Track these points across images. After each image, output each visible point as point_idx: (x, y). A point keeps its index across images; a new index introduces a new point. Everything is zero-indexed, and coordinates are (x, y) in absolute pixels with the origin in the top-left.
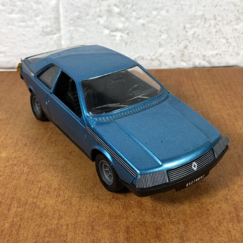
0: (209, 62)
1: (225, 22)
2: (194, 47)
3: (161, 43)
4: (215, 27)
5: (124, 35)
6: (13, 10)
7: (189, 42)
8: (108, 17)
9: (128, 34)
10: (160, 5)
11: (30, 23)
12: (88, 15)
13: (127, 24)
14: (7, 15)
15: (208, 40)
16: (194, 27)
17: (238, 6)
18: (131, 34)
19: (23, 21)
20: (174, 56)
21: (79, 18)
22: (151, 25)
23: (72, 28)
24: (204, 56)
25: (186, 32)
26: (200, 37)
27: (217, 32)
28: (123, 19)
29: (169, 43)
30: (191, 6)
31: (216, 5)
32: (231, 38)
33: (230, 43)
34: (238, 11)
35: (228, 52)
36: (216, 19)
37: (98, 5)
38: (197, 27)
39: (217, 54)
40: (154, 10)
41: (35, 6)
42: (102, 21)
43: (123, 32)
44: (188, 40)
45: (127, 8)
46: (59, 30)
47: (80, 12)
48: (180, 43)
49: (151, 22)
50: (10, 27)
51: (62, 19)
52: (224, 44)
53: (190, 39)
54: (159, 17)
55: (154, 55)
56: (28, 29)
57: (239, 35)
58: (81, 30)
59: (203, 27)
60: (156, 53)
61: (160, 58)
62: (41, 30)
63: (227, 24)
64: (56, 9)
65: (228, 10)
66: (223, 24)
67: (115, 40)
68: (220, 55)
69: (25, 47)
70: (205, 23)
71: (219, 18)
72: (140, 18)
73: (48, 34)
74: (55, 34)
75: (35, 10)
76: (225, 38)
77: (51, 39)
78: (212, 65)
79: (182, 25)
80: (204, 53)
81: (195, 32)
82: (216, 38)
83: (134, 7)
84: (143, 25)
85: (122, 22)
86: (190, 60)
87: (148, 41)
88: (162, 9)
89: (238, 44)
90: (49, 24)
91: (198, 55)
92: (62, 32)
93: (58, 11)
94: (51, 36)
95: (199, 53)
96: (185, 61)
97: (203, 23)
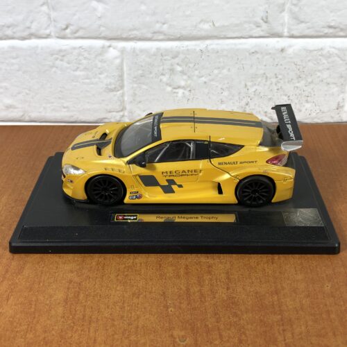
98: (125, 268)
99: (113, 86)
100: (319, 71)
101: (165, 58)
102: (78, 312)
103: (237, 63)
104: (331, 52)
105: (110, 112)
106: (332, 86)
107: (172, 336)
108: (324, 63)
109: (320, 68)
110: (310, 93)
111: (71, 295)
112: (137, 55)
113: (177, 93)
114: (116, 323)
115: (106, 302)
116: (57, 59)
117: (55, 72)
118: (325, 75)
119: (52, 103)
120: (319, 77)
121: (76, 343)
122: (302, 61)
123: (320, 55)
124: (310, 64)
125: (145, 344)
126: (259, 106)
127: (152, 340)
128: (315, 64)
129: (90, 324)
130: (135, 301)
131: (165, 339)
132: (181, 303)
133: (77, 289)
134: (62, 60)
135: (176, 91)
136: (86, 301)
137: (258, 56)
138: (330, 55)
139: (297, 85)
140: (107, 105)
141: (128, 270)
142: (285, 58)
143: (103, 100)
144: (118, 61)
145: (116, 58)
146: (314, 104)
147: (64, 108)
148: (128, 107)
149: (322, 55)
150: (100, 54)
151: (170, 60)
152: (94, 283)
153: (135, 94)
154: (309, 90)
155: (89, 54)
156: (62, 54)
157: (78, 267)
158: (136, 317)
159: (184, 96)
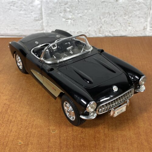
0: (112, 34)
1: (119, 15)
2: (105, 27)
3: (90, 25)
4: (114, 17)
5: (72, 21)
6: (21, 10)
7: (103, 25)
8: (64, 13)
9: (74, 21)
10: (88, 8)
11: (29, 16)
12: (55, 12)
13: (73, 16)
14: (19, 12)
15: (111, 24)
16: (105, 17)
17: (125, 8)
18: (75, 21)
19: (26, 15)
20: (95, 31)
21: (51, 13)
22: (84, 17)
23: (48, 18)
24: (110, 31)
25: (101, 20)
26: (108, 22)
27: (115, 20)
28: (71, 14)
29: (93, 25)
30: (102, 8)
31: (115, 8)
32: (122, 23)
33: (122, 25)
34: (125, 10)
35: (121, 29)
36: (115, 14)
37: (60, 7)
38: (106, 18)
39: (116, 31)
40: (86, 10)
41: (31, 8)
42: (62, 15)
43: (72, 20)
44: (102, 24)
45: (73, 9)
46: (42, 19)
47: (51, 11)
48: (98, 25)
49: (84, 15)
50: (20, 17)
51: (43, 14)
52: (119, 26)
53: (103, 23)
54: (88, 13)
55: (86, 31)
56: (28, 18)
57: (126, 21)
58: (52, 19)
59: (109, 18)
60: (87, 30)
61: (89, 32)
62: (34, 18)
63: (120, 16)
64: (41, 9)
65: (120, 10)
66: (118, 16)
67: (68, 23)
68: (118, 31)
69: (27, 26)
70: (110, 16)
71: (116, 14)
72: (79, 14)
73: (37, 20)
74: (40, 20)
75: (31, 10)
76: (119, 23)
77: (39, 23)
78: (114, 36)
79: (99, 17)
80: (110, 30)
81: (105, 20)
82: (115, 23)
83: (76, 9)
84: (81, 16)
85: (71, 15)
86: (103, 33)
87: (83, 24)
88: (89, 9)
89: (126, 26)
90: (37, 16)
91: (107, 31)
92: (44, 20)
93: (41, 10)
94: (39, 22)
95: (107, 30)
96: (101, 34)
97: (108, 16)
98: (32, 98)
99: (38, 18)
100: (135, 11)
101: (62, 4)
102: (6, 118)
103: (95, 7)
104: (140, 2)
105: (37, 31)
106: (141, 18)
107: (49, 129)
108: (137, 7)
109: (135, 9)
110: (130, 22)
111: (4, 110)
112: (48, 3)
113: (68, 22)
114: (23, 123)
115: (20, 113)
116: (11, 6)
117: (11, 12)
118: (138, 13)
119: (10, 27)
120: (135, 14)
121: (2, 132)
122: (126, 6)
123: (135, 3)
124: (130, 8)
125: (35, 133)
126: (107, 28)
127: (39, 131)
128: (132, 7)
129: (10, 123)
130: (34, 113)
131: (45, 131)
132: (56, 114)
133: (7, 108)
134: (14, 6)
135: (67, 20)
136: (11, 113)
137: (106, 3)
138: (140, 3)
139: (124, 18)
140: (35, 28)
141: (33, 99)
142: (118, 4)
143: (34, 25)
144: (39, 6)
145: (38, 5)
146: (132, 27)
147: (16, 29)
148: (45, 28)
149: (136, 3)
150: (31, 3)
151: (64, 5)
152: (16, 105)
153: (48, 22)
154: (130, 20)
155: (26, 3)
156: (13, 3)
157: (10, 98)
158: (33, 120)
159: (71, 23)
